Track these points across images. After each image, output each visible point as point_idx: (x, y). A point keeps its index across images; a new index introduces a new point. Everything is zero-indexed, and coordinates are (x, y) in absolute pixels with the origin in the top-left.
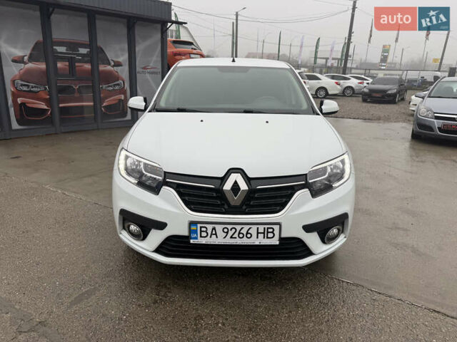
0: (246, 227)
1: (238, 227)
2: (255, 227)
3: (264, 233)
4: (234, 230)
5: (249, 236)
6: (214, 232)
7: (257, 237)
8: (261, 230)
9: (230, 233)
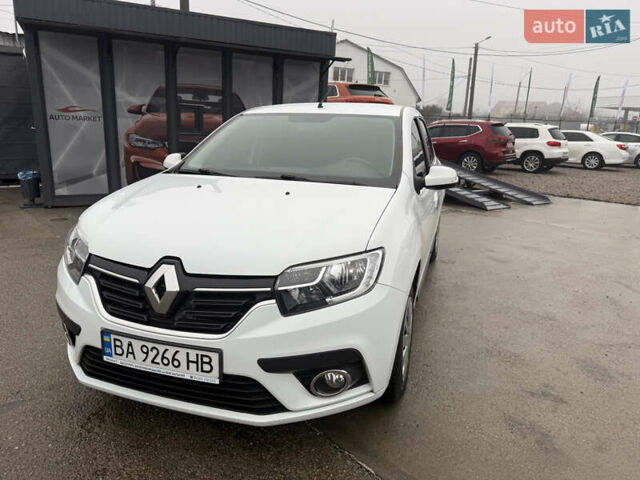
0: (172, 350)
1: (162, 348)
2: (183, 352)
3: (197, 362)
4: (155, 351)
5: (176, 363)
6: (130, 351)
7: (188, 368)
8: (193, 358)
9: (152, 355)
